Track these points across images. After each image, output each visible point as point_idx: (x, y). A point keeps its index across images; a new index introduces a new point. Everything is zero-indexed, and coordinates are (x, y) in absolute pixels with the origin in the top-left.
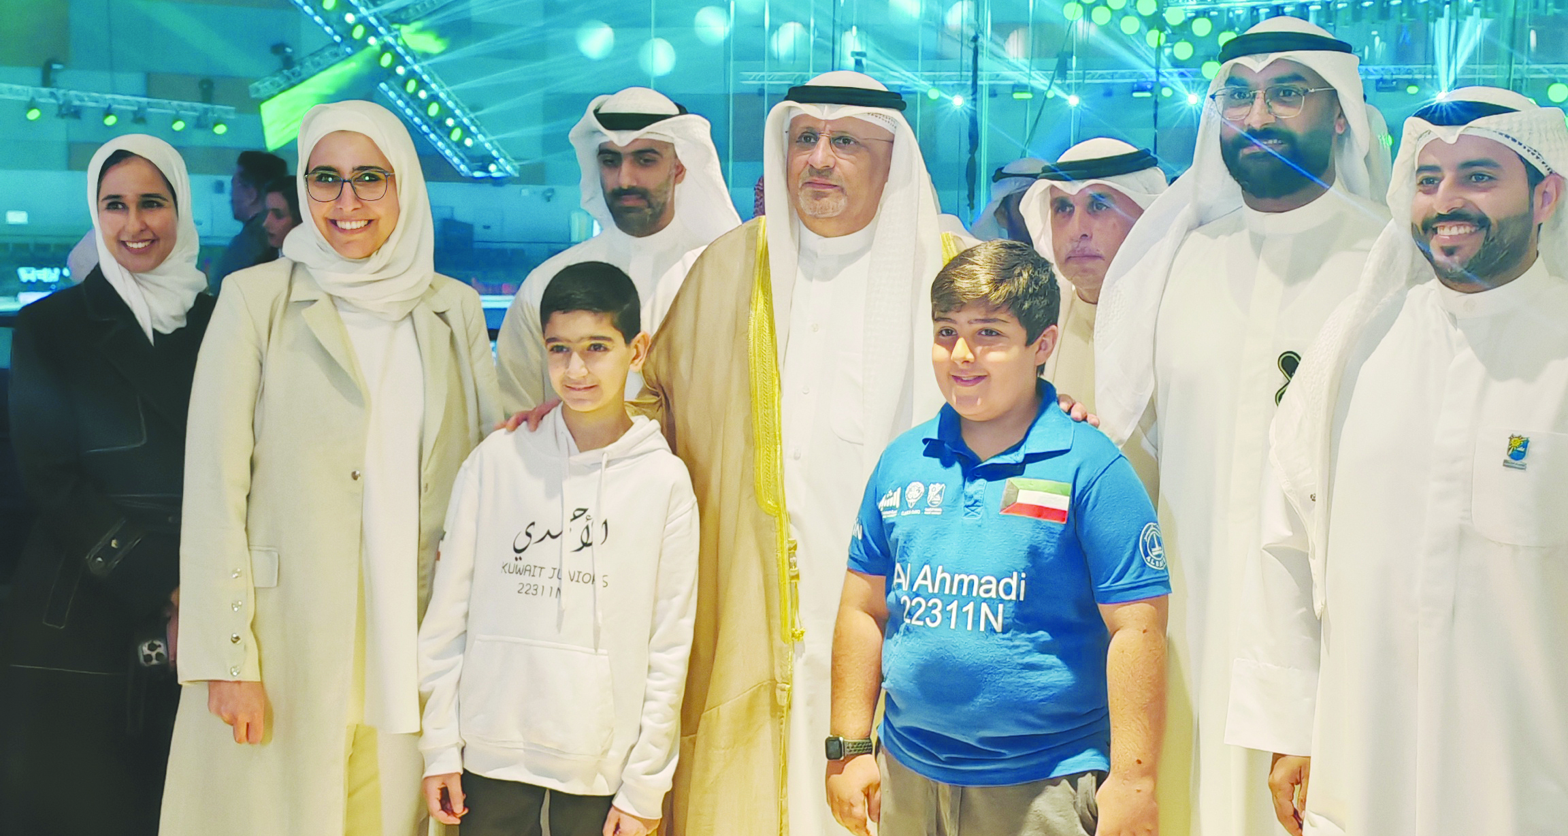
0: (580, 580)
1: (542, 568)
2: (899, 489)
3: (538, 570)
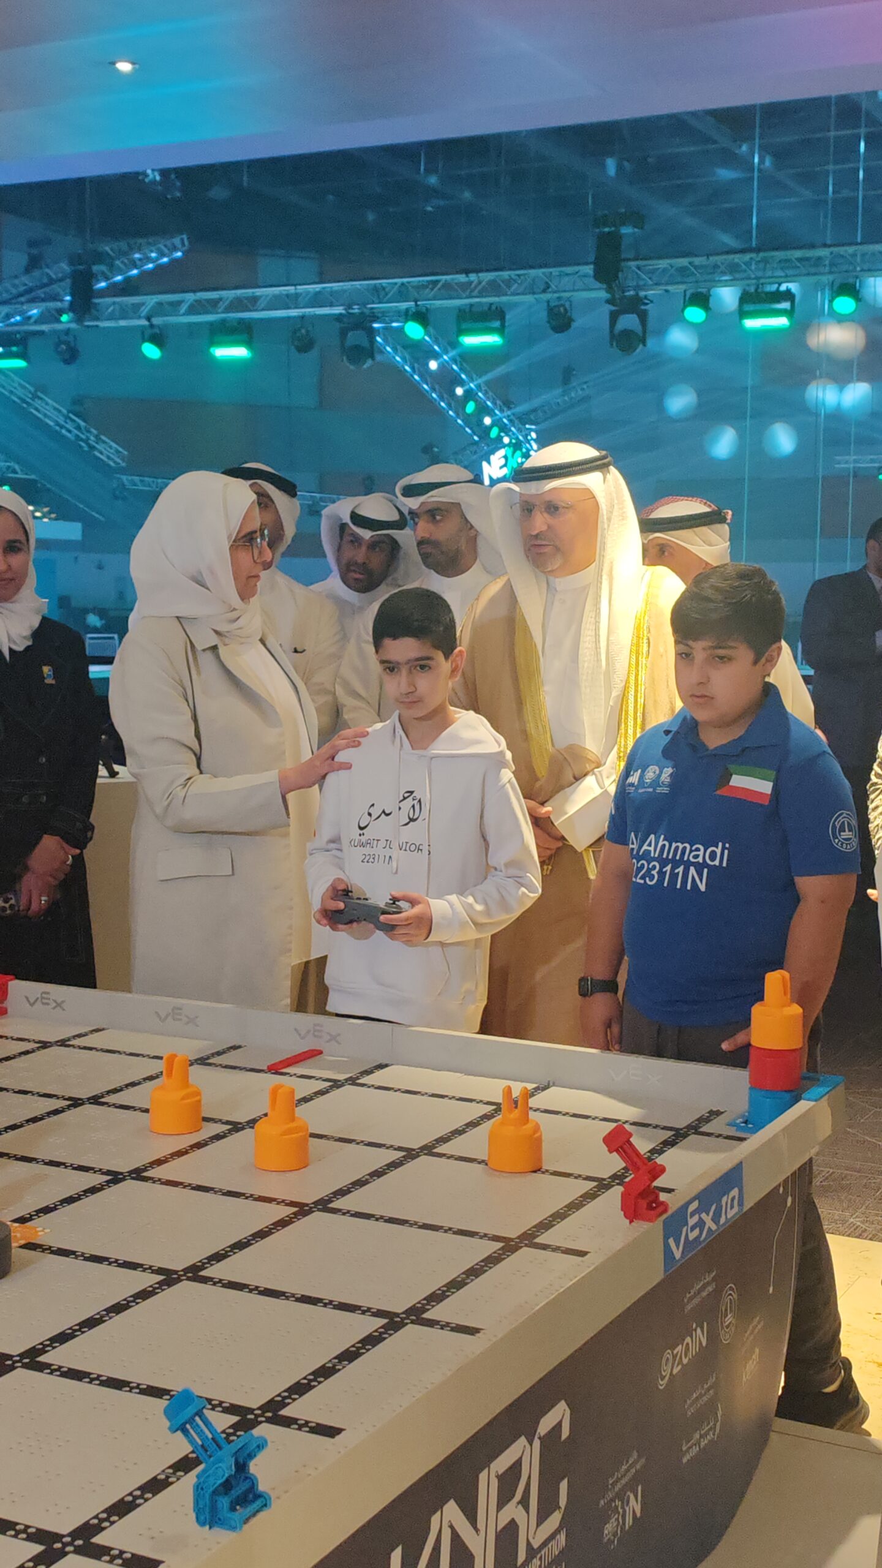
0: (408, 849)
1: (378, 840)
2: (639, 771)
3: (375, 842)
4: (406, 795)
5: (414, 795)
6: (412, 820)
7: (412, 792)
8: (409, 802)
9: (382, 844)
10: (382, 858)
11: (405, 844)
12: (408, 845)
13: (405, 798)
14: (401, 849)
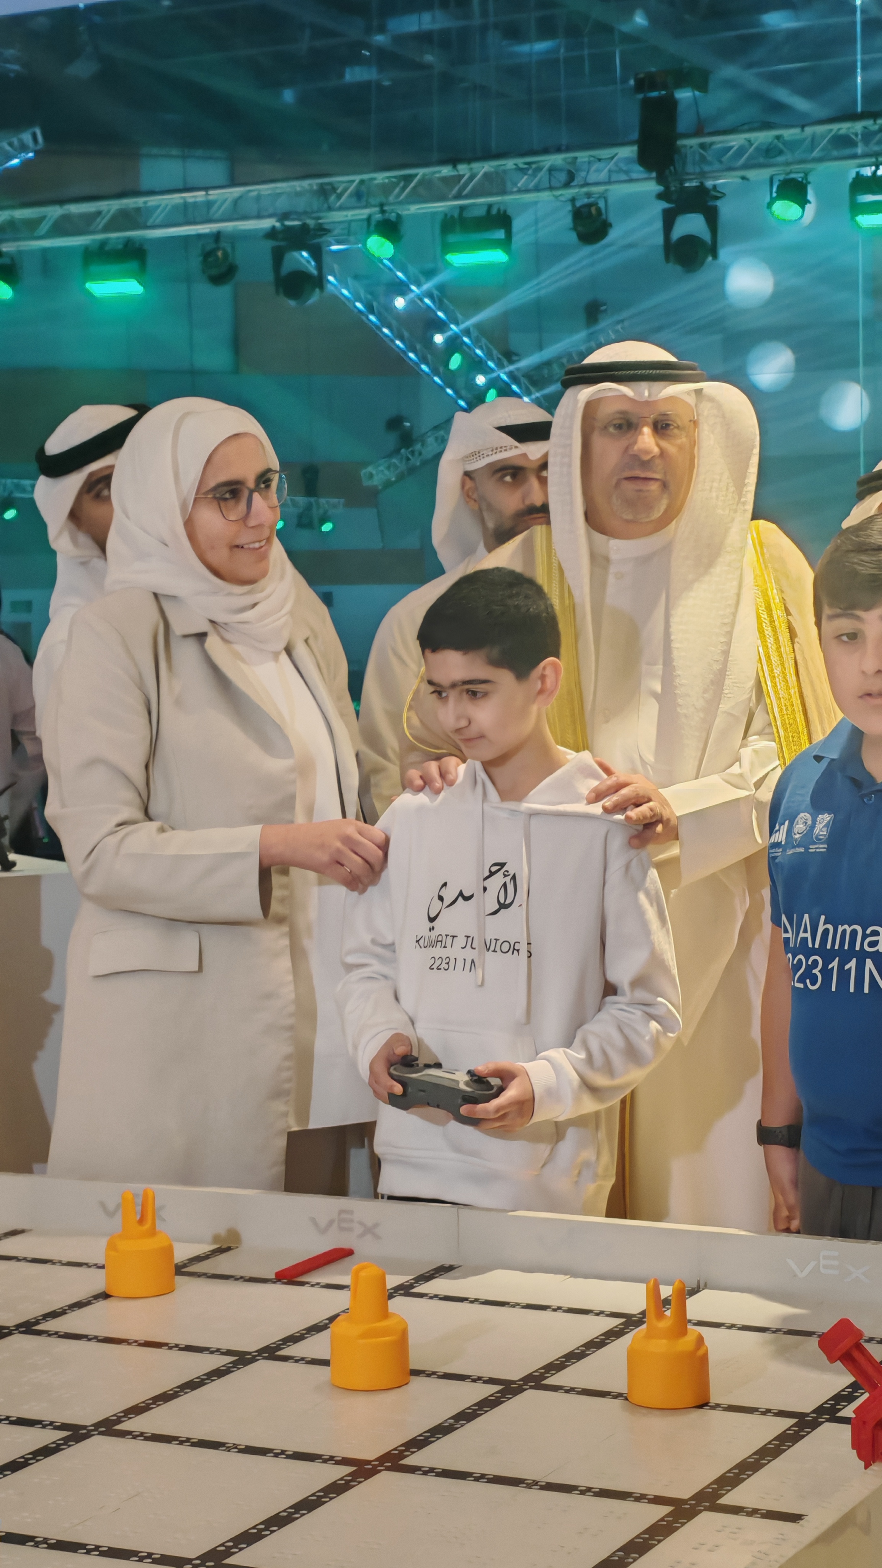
0: (498, 949)
1: (454, 937)
2: (787, 823)
3: (450, 939)
4: (494, 869)
5: (505, 869)
6: (503, 906)
7: (502, 865)
8: (498, 880)
9: (461, 941)
10: (460, 964)
11: (493, 942)
12: (499, 943)
13: (492, 874)
14: (488, 950)
